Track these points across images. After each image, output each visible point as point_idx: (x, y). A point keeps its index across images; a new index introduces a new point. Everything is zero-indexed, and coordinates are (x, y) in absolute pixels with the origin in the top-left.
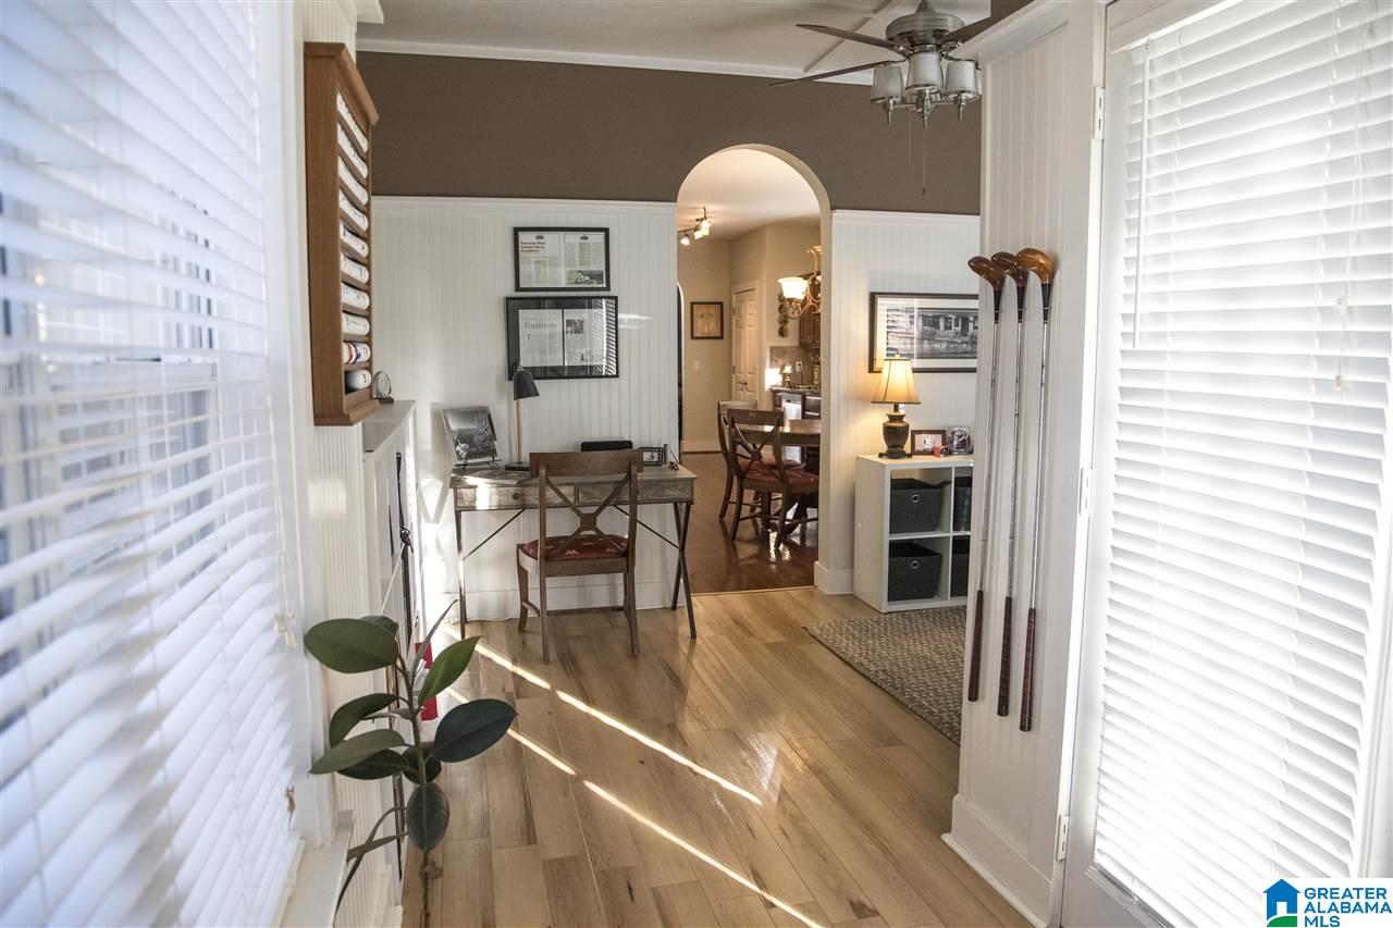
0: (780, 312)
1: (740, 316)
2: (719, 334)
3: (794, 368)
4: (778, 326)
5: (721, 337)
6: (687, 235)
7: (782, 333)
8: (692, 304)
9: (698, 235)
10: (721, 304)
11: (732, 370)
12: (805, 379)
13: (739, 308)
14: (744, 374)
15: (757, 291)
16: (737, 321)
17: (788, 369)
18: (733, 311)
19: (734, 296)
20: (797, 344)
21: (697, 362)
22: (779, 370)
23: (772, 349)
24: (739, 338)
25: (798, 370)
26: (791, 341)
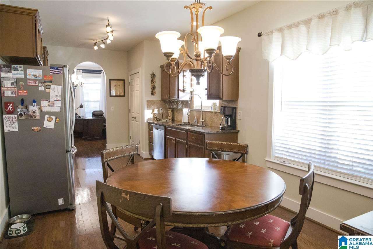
0: (152, 83)
1: (132, 86)
2: (123, 94)
3: (158, 111)
4: (151, 90)
5: (124, 96)
6: (103, 43)
7: (153, 93)
8: (110, 80)
9: (108, 42)
10: (124, 80)
11: (130, 111)
12: (164, 117)
13: (132, 82)
14: (135, 113)
15: (140, 72)
16: (131, 88)
17: (156, 111)
18: (129, 84)
19: (130, 77)
20: (160, 99)
21: (112, 107)
22: (151, 111)
23: (148, 101)
24: (132, 96)
25: (161, 112)
26: (157, 97)
